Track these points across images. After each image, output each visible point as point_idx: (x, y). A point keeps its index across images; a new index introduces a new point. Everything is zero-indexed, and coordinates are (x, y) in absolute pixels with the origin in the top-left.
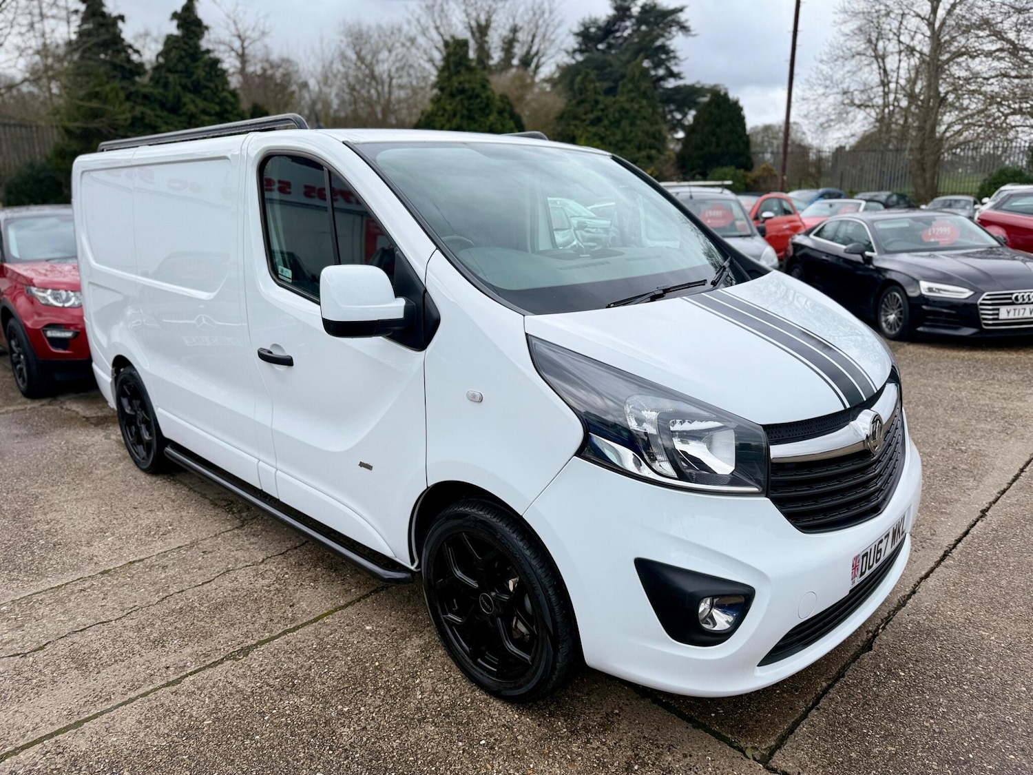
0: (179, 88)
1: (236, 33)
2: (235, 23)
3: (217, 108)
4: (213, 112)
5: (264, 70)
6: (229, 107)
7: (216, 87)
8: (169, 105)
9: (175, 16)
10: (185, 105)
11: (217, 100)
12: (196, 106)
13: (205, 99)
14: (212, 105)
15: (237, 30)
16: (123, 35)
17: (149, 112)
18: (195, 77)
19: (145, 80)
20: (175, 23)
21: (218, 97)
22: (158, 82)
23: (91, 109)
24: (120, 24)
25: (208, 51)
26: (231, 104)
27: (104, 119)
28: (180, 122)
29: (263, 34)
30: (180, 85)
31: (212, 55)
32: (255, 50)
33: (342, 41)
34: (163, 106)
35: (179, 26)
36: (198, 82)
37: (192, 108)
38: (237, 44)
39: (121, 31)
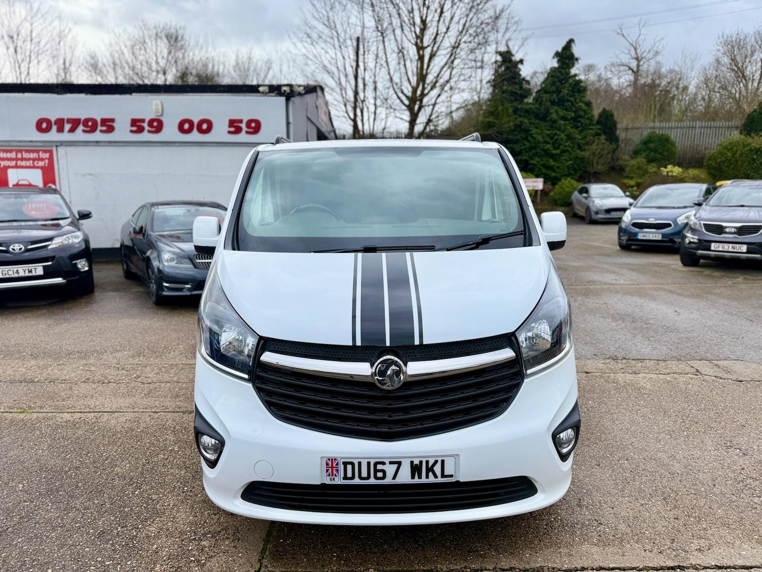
0: (548, 103)
1: (635, 56)
2: (635, 49)
3: (573, 115)
4: (570, 117)
5: (653, 81)
6: (582, 113)
7: (575, 100)
8: (541, 115)
9: (557, 54)
10: (551, 114)
11: (574, 109)
12: (558, 114)
13: (566, 110)
14: (570, 113)
15: (636, 53)
16: (521, 73)
17: (526, 121)
18: (561, 95)
19: (530, 100)
20: (556, 60)
21: (575, 107)
22: (537, 101)
23: (489, 122)
24: (520, 66)
25: (575, 75)
26: (585, 111)
27: (495, 128)
28: (546, 126)
29: (657, 53)
30: (550, 101)
31: (577, 78)
32: (648, 66)
33: (718, 50)
34: (537, 116)
35: (558, 62)
36: (563, 97)
37: (554, 116)
38: (634, 64)
39: (520, 70)
